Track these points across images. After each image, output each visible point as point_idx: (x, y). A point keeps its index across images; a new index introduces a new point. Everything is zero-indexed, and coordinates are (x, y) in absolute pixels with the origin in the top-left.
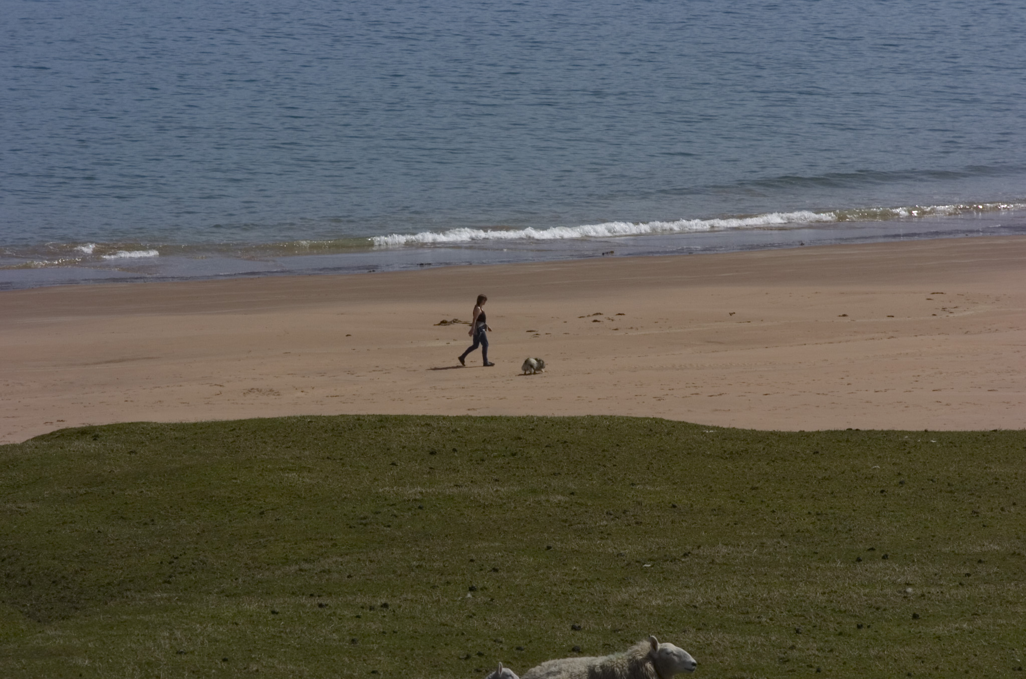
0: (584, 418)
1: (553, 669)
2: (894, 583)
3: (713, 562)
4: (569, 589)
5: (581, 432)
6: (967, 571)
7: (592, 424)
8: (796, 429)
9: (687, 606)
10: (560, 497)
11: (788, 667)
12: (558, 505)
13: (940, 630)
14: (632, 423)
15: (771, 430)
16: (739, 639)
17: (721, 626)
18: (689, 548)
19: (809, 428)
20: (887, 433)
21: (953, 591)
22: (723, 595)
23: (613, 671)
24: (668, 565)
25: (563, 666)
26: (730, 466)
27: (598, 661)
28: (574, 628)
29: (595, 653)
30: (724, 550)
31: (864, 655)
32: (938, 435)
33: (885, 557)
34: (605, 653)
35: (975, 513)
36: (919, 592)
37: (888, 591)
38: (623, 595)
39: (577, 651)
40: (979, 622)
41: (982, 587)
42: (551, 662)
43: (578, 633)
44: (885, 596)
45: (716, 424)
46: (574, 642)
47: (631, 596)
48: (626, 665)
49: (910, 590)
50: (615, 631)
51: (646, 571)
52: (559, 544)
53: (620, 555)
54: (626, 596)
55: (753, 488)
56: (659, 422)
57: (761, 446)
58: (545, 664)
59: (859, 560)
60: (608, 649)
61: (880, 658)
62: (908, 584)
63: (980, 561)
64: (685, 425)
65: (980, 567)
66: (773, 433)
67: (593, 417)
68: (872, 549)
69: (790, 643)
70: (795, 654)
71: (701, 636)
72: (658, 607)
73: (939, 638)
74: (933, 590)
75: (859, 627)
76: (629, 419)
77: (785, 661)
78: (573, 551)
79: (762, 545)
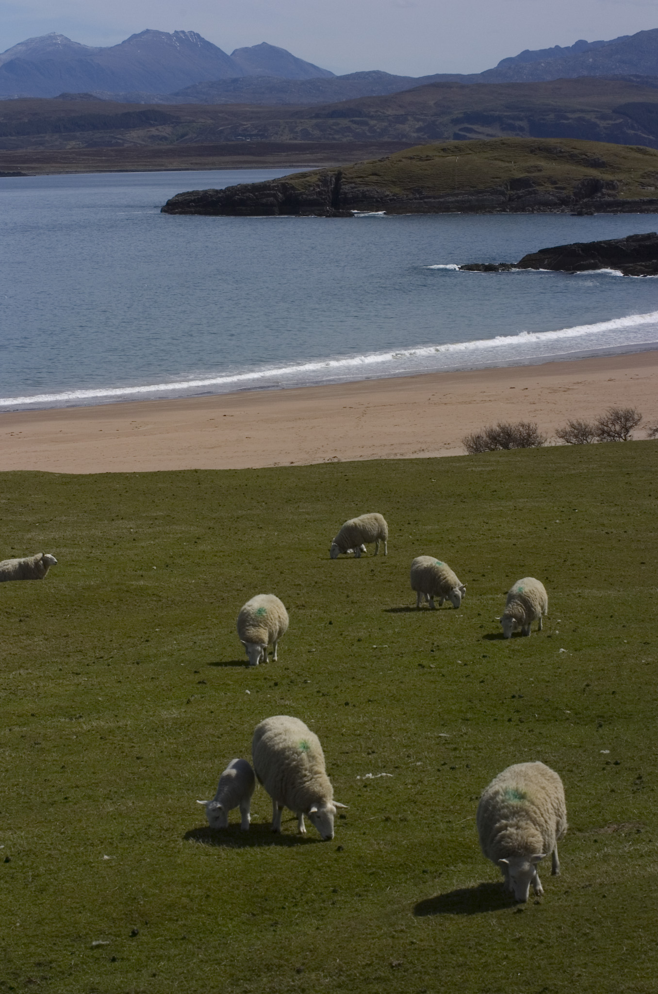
0: (11, 472)
1: (6, 564)
2: (126, 528)
3: (61, 523)
4: (9, 534)
5: (11, 477)
6: (152, 522)
7: (14, 474)
8: (88, 472)
9: (52, 539)
10: (4, 501)
11: (89, 560)
12: (4, 504)
13: (143, 544)
14: (29, 473)
15: (79, 473)
16: (72, 550)
17: (65, 546)
18: (52, 518)
19: (93, 472)
20: (121, 474)
21: (147, 530)
22: (65, 534)
23: (28, 564)
24: (45, 524)
25: (10, 562)
26: (65, 487)
27: (22, 560)
28: (12, 548)
29: (20, 557)
30: (65, 518)
31: (117, 554)
32: (139, 473)
33: (122, 519)
34: (24, 557)
35: (154, 501)
36: (135, 531)
37: (124, 531)
38: (29, 536)
39: (14, 557)
40: (157, 541)
41: (157, 528)
42: (5, 561)
43: (14, 550)
44: (123, 532)
45: (59, 472)
46: (12, 553)
47: (32, 536)
48: (33, 561)
49: (132, 530)
50: (27, 549)
51: (37, 526)
52: (5, 518)
53: (27, 521)
54: (30, 536)
55: (74, 495)
56: (39, 472)
57: (76, 479)
58: (3, 562)
59: (113, 520)
60: (25, 556)
61: (122, 555)
62: (131, 528)
63: (156, 519)
64: (48, 473)
65: (156, 521)
66: (80, 475)
67: (14, 471)
68: (117, 516)
69: (90, 551)
70: (92, 555)
71: (58, 550)
72: (42, 540)
73: (143, 547)
74: (140, 530)
75: (115, 544)
76: (27, 471)
77: (88, 558)
78: (10, 520)
79: (78, 516)
